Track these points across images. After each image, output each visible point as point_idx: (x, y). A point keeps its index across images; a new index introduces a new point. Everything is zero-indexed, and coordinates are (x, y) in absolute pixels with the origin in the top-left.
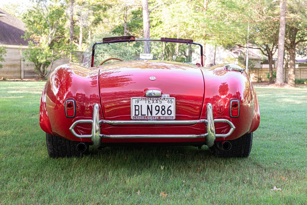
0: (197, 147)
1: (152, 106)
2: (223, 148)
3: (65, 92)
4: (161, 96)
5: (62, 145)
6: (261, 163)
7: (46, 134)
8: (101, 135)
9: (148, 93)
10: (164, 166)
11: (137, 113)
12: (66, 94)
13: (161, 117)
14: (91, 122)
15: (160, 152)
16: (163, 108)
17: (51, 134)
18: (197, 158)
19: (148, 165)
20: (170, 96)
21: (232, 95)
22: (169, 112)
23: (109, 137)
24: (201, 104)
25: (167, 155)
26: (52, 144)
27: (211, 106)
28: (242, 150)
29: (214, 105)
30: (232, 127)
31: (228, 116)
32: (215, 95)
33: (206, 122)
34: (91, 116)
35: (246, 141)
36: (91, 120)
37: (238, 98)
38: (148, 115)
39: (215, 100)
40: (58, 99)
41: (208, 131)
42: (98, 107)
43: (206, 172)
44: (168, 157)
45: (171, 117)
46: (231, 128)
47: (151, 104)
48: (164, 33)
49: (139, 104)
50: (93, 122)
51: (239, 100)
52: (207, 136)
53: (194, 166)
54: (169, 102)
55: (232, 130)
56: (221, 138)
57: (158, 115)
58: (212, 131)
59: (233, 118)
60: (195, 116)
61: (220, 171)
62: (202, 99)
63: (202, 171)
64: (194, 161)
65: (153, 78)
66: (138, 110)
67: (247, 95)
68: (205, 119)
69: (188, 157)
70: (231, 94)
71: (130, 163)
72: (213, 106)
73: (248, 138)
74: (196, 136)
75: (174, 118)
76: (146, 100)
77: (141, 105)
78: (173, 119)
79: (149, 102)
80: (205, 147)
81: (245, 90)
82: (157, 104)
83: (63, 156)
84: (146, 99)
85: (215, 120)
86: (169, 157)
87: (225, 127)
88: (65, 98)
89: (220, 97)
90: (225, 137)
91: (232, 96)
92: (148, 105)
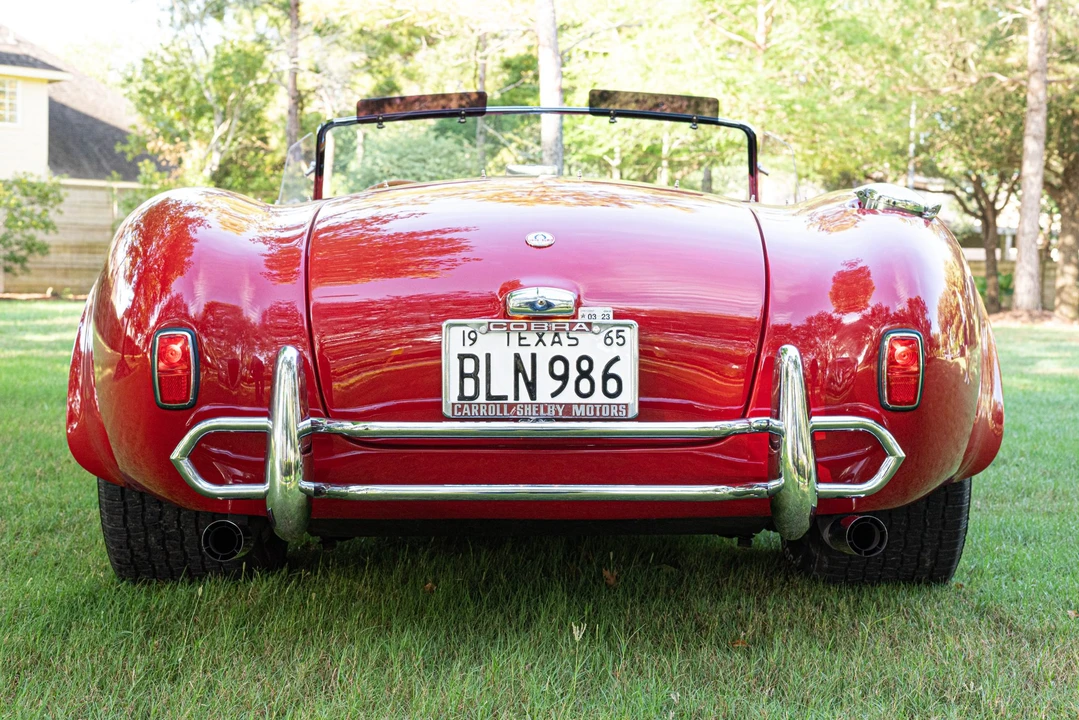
0: (735, 540)
1: (534, 356)
2: (851, 544)
3: (154, 298)
4: (575, 317)
5: (166, 528)
6: (1008, 610)
7: (98, 483)
8: (310, 486)
9: (517, 299)
10: (584, 627)
11: (469, 391)
12: (158, 309)
13: (575, 407)
14: (266, 428)
15: (579, 558)
16: (585, 365)
17: (115, 484)
18: (734, 583)
19: (522, 617)
20: (617, 316)
21: (887, 309)
22: (612, 386)
23: (346, 494)
24: (749, 351)
25: (607, 573)
26: (121, 522)
27: (799, 361)
28: (926, 552)
29: (811, 357)
30: (892, 454)
31: (871, 404)
32: (814, 314)
33: (773, 429)
34: (264, 403)
35: (943, 516)
36: (266, 419)
37: (916, 323)
38: (517, 397)
39: (816, 333)
40: (130, 332)
41: (782, 469)
42: (294, 362)
43: (776, 651)
44: (612, 581)
45: (618, 405)
46: (885, 456)
47: (533, 349)
48: (616, 133)
49: (479, 350)
50: (273, 425)
51: (922, 332)
52: (779, 490)
53: (721, 622)
54: (609, 341)
55: (888, 466)
56: (842, 500)
57: (561, 399)
58: (800, 469)
59: (893, 410)
60: (728, 405)
61: (834, 648)
62: (758, 332)
63: (754, 643)
64: (719, 598)
65: (540, 238)
66: (474, 376)
67: (953, 317)
68: (771, 416)
69: (697, 584)
70: (884, 306)
71: (446, 607)
72: (805, 359)
73: (951, 502)
74: (732, 489)
75: (634, 410)
76: (508, 332)
77: (488, 356)
78: (630, 416)
79: (523, 342)
80: (766, 538)
81: (946, 294)
82: (557, 350)
83: (172, 576)
84: (509, 329)
85: (814, 419)
86: (617, 579)
87: (860, 452)
88: (152, 322)
89: (839, 321)
90: (858, 499)
91: (888, 315)
92: (517, 357)
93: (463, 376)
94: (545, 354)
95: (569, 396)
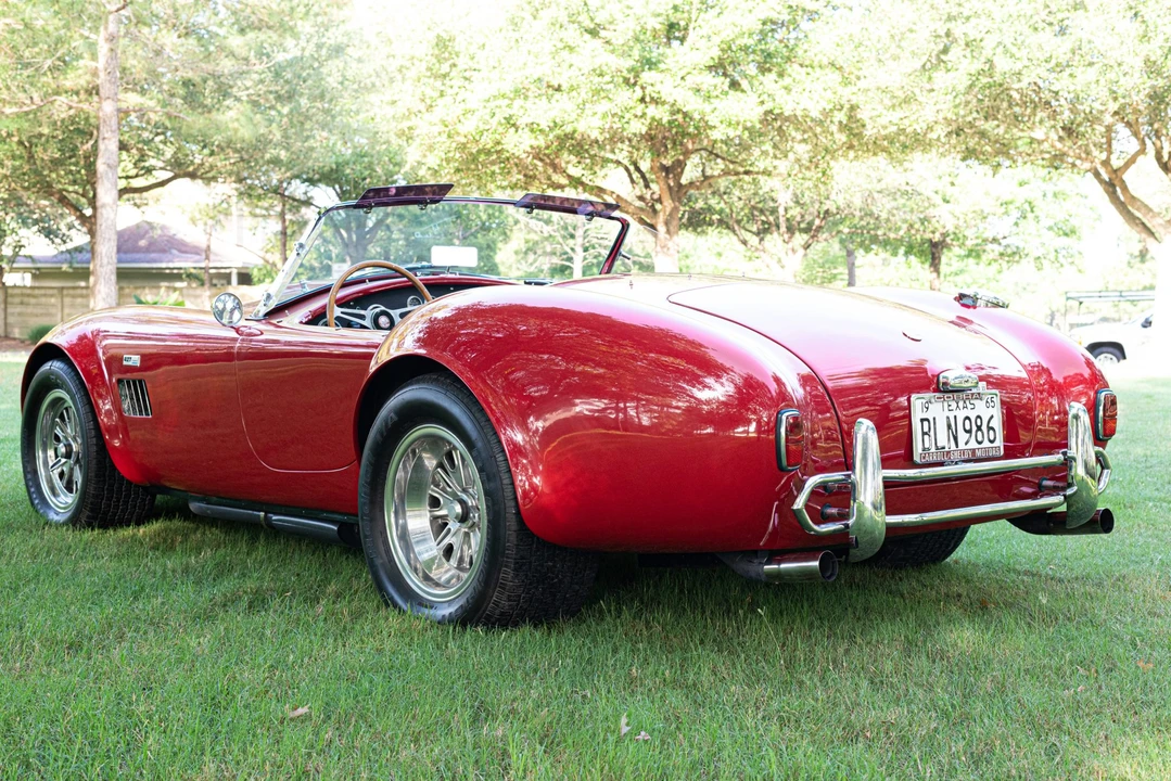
1: (955, 418)
11: (927, 444)
13: (976, 451)
14: (849, 478)
16: (979, 422)
22: (991, 435)
33: (1069, 457)
38: (949, 446)
41: (1074, 481)
45: (995, 448)
47: (955, 413)
49: (930, 415)
52: (1072, 495)
54: (988, 405)
57: (969, 446)
66: (929, 433)
75: (1002, 452)
76: (943, 401)
77: (934, 419)
78: (1001, 456)
82: (966, 413)
92: (948, 418)
93: (924, 434)
94: (961, 415)
95: (973, 445)
